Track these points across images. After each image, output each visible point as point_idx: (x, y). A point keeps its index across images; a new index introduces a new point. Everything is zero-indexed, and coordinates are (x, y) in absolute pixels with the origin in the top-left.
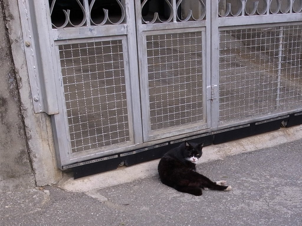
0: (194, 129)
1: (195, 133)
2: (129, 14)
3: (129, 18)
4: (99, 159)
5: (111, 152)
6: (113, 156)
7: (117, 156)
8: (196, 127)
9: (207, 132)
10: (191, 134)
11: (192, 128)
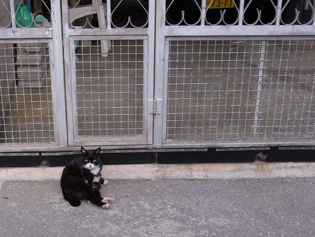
0: (129, 142)
1: (131, 147)
2: (55, 18)
3: (55, 22)
4: (20, 153)
5: (32, 149)
6: (33, 154)
7: (38, 154)
8: (133, 141)
9: (147, 148)
10: (126, 147)
11: (127, 141)
